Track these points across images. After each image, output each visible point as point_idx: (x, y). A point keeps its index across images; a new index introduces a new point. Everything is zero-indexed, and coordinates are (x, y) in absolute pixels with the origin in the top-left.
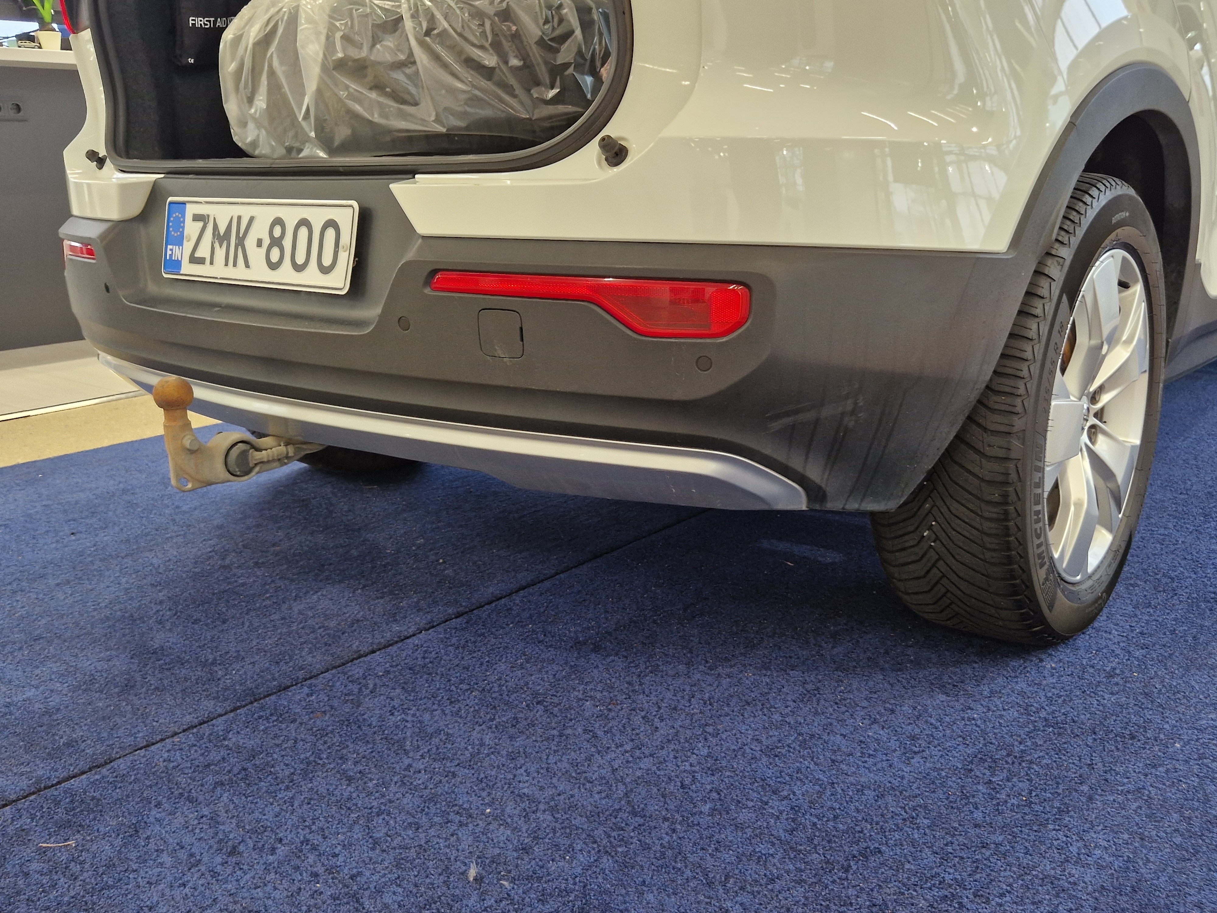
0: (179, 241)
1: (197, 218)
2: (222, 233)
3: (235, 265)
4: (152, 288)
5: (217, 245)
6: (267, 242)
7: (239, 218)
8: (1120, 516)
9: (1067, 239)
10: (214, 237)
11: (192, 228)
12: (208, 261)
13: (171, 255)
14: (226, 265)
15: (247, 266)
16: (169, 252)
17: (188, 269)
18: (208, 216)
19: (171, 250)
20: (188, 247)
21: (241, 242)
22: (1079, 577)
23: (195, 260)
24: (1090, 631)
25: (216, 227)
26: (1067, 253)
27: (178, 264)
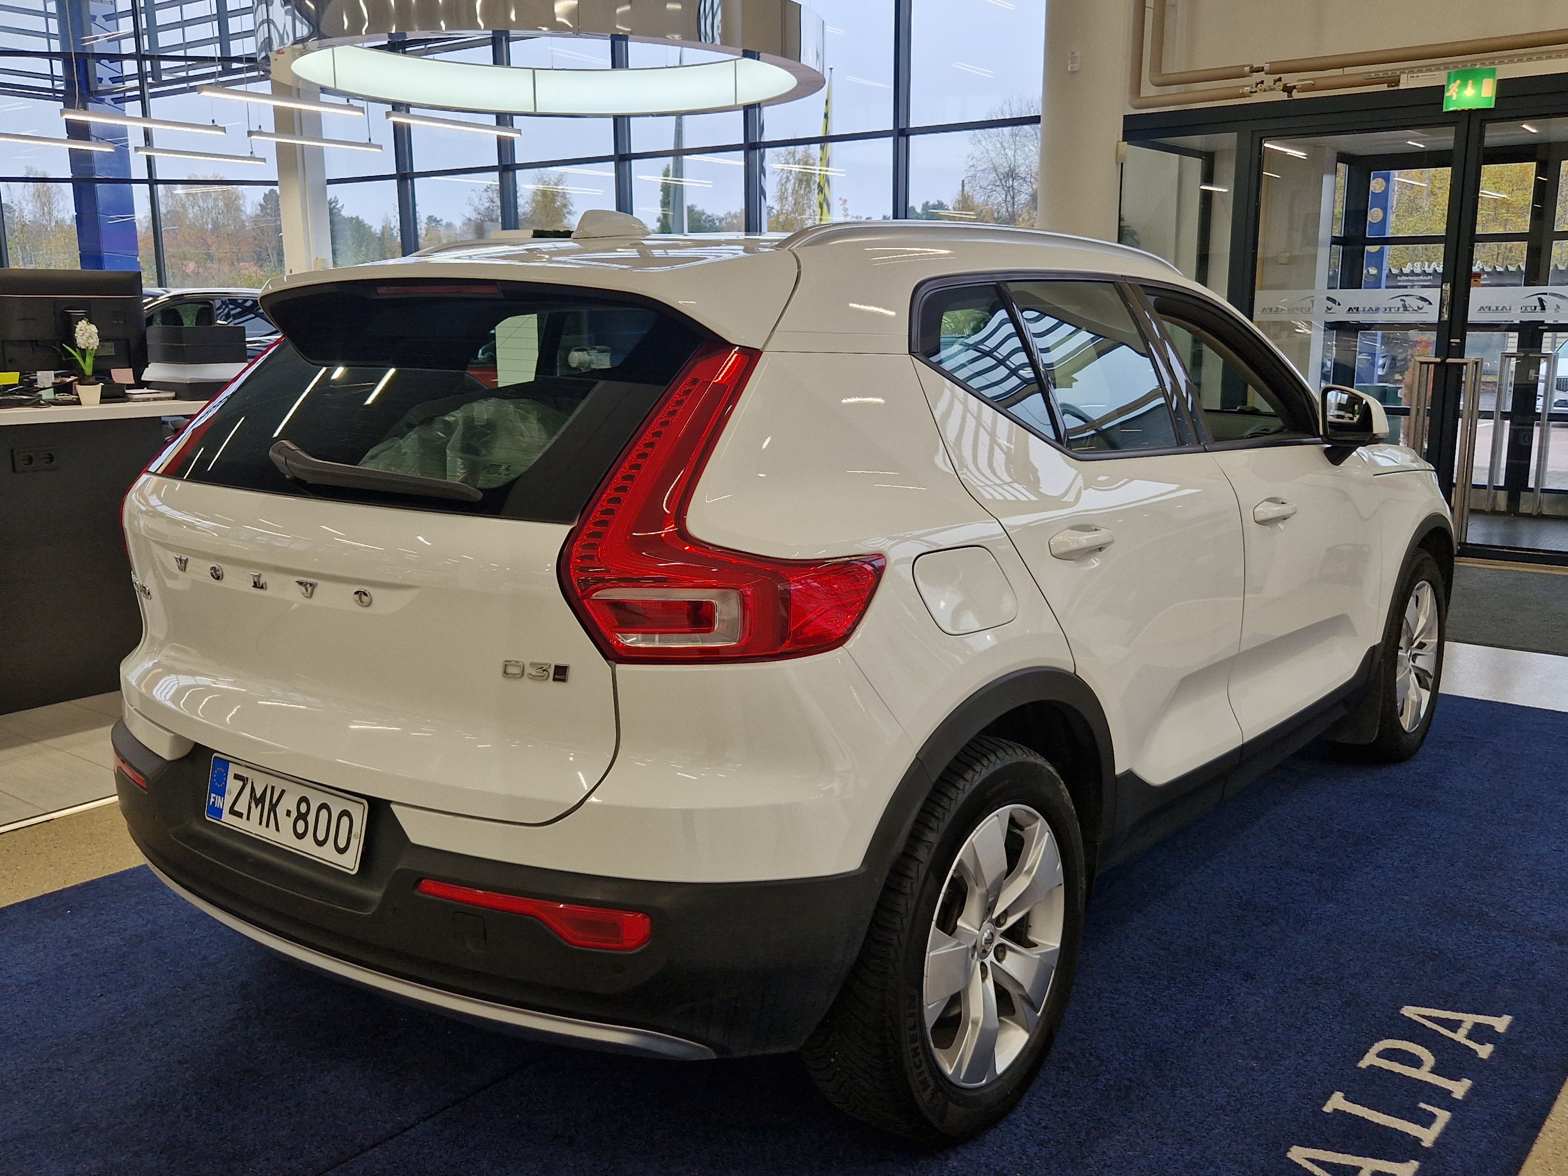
0: (222, 793)
1: (237, 777)
2: (258, 796)
3: (267, 826)
4: (197, 827)
5: (253, 805)
6: (294, 814)
7: (273, 788)
8: (1039, 1014)
9: (936, 825)
10: (251, 798)
11: (233, 786)
12: (245, 816)
13: (214, 803)
14: (260, 823)
15: (277, 829)
16: (212, 800)
17: (227, 819)
18: (247, 778)
19: (214, 798)
20: (229, 799)
21: (273, 808)
22: (984, 1081)
23: (232, 812)
24: (1003, 1125)
25: (253, 789)
26: (933, 838)
27: (218, 813)
